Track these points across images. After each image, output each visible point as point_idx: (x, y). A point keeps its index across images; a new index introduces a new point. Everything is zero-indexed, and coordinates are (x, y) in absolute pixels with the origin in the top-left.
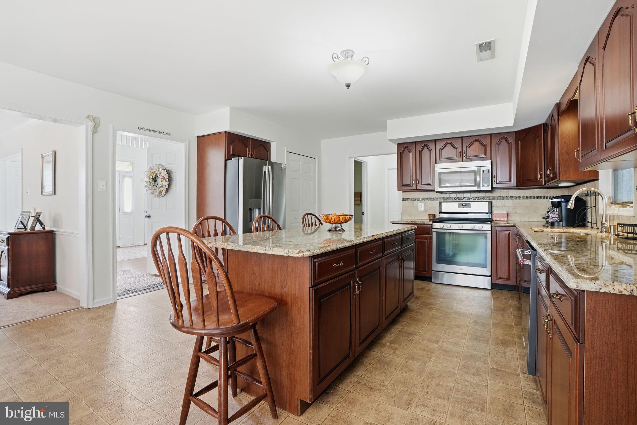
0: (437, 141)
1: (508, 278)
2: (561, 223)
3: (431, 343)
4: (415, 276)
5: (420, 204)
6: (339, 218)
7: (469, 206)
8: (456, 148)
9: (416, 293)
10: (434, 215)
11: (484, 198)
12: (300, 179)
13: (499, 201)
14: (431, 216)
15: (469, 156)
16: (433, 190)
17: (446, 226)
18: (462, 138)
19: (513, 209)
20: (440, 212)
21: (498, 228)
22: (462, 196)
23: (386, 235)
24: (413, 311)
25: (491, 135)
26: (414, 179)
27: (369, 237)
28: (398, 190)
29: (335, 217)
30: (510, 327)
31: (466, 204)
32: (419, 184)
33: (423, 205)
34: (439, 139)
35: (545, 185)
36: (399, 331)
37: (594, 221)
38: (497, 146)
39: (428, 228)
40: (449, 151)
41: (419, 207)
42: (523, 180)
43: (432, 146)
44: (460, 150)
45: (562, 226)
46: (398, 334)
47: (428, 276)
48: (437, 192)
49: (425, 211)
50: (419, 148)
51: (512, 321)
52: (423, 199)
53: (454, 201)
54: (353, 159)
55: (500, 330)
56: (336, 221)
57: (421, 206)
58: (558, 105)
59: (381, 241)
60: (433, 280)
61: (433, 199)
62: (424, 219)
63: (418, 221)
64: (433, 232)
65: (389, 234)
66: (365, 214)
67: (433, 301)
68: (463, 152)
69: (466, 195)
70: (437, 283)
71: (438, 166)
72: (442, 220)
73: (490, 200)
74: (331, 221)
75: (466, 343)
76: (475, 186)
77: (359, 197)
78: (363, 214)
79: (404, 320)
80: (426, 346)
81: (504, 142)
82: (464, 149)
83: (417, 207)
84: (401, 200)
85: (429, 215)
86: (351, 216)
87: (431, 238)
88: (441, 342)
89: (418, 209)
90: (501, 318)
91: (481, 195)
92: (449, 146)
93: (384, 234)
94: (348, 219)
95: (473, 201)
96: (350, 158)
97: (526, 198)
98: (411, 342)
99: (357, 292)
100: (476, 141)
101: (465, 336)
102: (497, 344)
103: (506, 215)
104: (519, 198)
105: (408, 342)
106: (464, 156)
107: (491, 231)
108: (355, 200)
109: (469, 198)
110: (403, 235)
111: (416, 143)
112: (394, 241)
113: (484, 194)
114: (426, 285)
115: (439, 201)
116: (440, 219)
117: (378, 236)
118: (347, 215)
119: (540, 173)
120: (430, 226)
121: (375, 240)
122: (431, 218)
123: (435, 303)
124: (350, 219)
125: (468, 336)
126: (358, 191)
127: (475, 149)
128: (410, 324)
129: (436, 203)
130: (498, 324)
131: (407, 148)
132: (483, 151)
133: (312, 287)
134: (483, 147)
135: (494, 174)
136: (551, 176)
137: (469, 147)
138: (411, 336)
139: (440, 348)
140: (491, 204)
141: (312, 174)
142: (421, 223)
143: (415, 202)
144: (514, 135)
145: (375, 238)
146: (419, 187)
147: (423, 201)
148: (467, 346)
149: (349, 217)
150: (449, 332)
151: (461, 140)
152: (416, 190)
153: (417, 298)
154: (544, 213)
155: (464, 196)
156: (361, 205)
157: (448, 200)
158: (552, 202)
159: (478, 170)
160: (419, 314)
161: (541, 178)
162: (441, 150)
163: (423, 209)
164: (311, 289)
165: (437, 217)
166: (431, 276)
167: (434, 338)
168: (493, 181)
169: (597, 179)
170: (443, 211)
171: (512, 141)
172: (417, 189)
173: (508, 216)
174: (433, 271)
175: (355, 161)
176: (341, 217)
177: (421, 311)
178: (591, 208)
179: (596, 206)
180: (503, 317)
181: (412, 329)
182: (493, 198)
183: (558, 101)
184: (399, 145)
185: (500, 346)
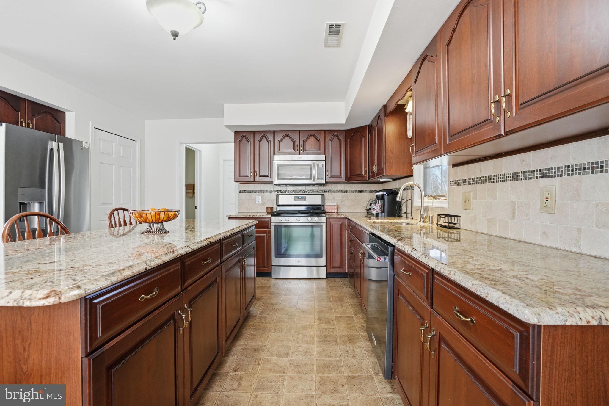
0: (275, 132)
1: (340, 267)
2: (384, 214)
3: (281, 358)
4: (256, 272)
5: (257, 197)
6: (159, 215)
7: (304, 199)
8: (294, 141)
9: (258, 293)
10: (272, 208)
11: (318, 191)
12: (113, 165)
13: (330, 193)
14: (269, 209)
15: (306, 150)
16: (271, 182)
17: (283, 218)
18: (300, 131)
19: (342, 202)
20: (278, 205)
21: (331, 220)
22: (298, 189)
23: (225, 235)
24: (256, 316)
25: (325, 131)
26: (252, 170)
27: (202, 241)
28: (235, 182)
29: (153, 214)
30: (350, 318)
31: (302, 197)
32: (257, 176)
33: (260, 197)
34: (278, 131)
35: (369, 180)
36: (243, 350)
37: (409, 212)
38: (330, 142)
39: (267, 222)
40: (287, 144)
41: (257, 200)
42: (351, 175)
43: (270, 137)
44: (297, 143)
45: (385, 217)
46: (242, 354)
47: (267, 271)
48: (275, 184)
49: (263, 204)
50: (258, 138)
51: (350, 311)
52: (261, 191)
53: (290, 194)
54: (185, 146)
55: (344, 325)
56: (154, 220)
57: (259, 198)
58: (385, 107)
59: (218, 243)
60: (273, 276)
61: (271, 192)
62: (262, 212)
63: (256, 214)
64: (272, 226)
65: (228, 234)
66: (198, 207)
67: (274, 300)
68: (300, 145)
69: (301, 188)
70: (277, 278)
71: (276, 157)
72: (279, 214)
73: (323, 193)
74: (147, 220)
75: (316, 349)
76: (311, 179)
77: (191, 188)
78: (196, 207)
79: (247, 332)
80: (276, 364)
81: (336, 138)
82: (301, 143)
83: (255, 200)
84: (238, 192)
85: (267, 208)
86: (176, 212)
87: (270, 232)
88: (291, 353)
89: (255, 202)
90: (341, 310)
91: (315, 188)
92: (287, 138)
93: (221, 235)
94: (172, 217)
95: (308, 194)
96: (181, 144)
97: (352, 191)
98: (257, 362)
99: (186, 324)
100: (312, 135)
101: (313, 339)
102: (344, 342)
103: (336, 207)
104: (346, 191)
105: (254, 363)
106: (300, 150)
107: (326, 222)
108: (187, 193)
109: (305, 191)
110: (244, 233)
111: (254, 132)
112: (234, 242)
113: (318, 187)
114: (265, 282)
115: (276, 193)
116: (277, 212)
117: (214, 237)
118: (171, 211)
119: (365, 169)
120: (268, 219)
121: (211, 244)
122: (269, 211)
123: (277, 302)
124: (175, 216)
125: (316, 339)
126: (190, 182)
127: (311, 144)
128: (254, 335)
129: (274, 195)
130: (340, 317)
131: (245, 137)
132: (318, 146)
133: (87, 355)
134: (318, 142)
135: (327, 169)
136: (377, 172)
137: (306, 141)
138: (257, 354)
139: (291, 362)
140: (323, 196)
141: (131, 160)
142: (260, 216)
143: (253, 194)
144: (344, 133)
145: (210, 242)
146: (257, 179)
147: (260, 194)
148: (318, 352)
149: (173, 213)
150: (297, 338)
151: (298, 134)
152: (254, 182)
153: (259, 299)
154: (366, 204)
155: (300, 189)
156: (194, 198)
157: (284, 193)
158: (377, 195)
159: (314, 164)
160: (263, 320)
161: (366, 173)
162: (280, 141)
163: (260, 202)
164: (86, 360)
165: (275, 210)
166: (270, 271)
167: (283, 349)
168: (327, 175)
169: (412, 176)
170: (280, 203)
171: (342, 138)
172: (255, 180)
173: (339, 208)
174: (273, 266)
175: (186, 148)
176: (162, 215)
177: (264, 315)
178: (407, 201)
179: (411, 199)
180: (342, 308)
181: (257, 343)
182: (325, 191)
183: (385, 103)
184: (236, 133)
185: (348, 344)
